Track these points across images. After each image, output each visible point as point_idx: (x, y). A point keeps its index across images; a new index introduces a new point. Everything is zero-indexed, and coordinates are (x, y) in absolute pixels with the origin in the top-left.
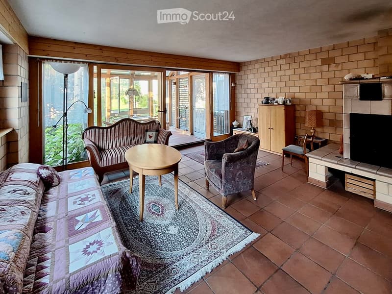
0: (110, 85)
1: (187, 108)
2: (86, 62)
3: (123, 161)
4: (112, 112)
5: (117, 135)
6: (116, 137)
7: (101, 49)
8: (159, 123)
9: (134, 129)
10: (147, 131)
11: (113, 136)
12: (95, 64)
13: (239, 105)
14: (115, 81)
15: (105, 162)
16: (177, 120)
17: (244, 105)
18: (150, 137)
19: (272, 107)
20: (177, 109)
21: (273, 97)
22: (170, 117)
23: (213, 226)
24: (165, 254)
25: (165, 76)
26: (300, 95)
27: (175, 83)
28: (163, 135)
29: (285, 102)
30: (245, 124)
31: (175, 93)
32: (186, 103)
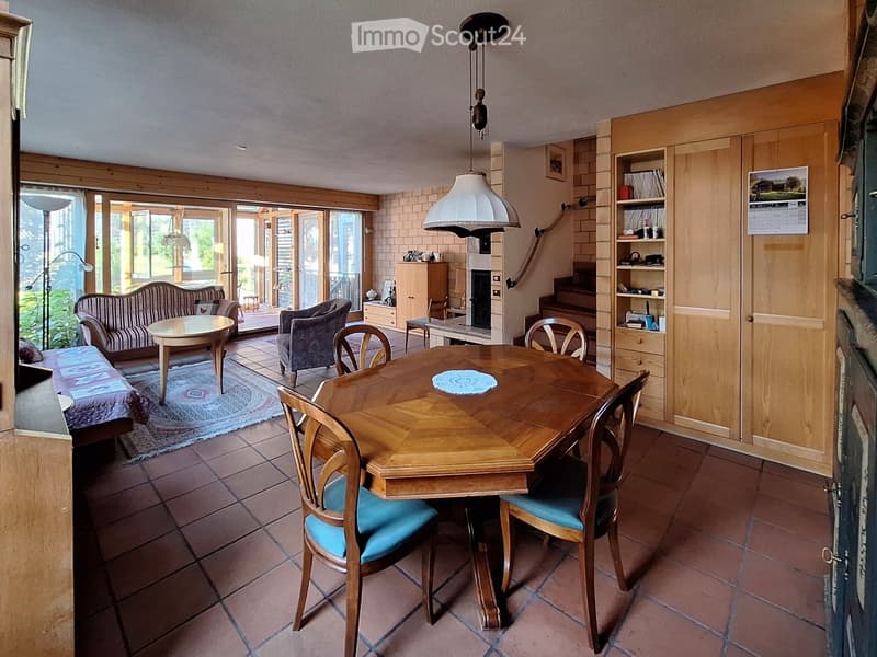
0: (131, 228)
1: (290, 269)
2: (81, 189)
3: (150, 345)
4: (135, 276)
5: (141, 308)
6: (137, 312)
7: (109, 170)
8: (222, 291)
10: (197, 302)
11: (134, 310)
12: (98, 192)
13: (378, 264)
14: (142, 217)
15: (117, 346)
16: (274, 290)
17: (386, 264)
18: (203, 312)
19: (411, 266)
20: (273, 272)
21: (420, 251)
22: (262, 286)
23: (268, 401)
24: (194, 423)
25: (235, 213)
26: (455, 249)
27: (269, 225)
28: (224, 307)
29: (433, 257)
30: (386, 295)
31: (269, 244)
32: (287, 261)
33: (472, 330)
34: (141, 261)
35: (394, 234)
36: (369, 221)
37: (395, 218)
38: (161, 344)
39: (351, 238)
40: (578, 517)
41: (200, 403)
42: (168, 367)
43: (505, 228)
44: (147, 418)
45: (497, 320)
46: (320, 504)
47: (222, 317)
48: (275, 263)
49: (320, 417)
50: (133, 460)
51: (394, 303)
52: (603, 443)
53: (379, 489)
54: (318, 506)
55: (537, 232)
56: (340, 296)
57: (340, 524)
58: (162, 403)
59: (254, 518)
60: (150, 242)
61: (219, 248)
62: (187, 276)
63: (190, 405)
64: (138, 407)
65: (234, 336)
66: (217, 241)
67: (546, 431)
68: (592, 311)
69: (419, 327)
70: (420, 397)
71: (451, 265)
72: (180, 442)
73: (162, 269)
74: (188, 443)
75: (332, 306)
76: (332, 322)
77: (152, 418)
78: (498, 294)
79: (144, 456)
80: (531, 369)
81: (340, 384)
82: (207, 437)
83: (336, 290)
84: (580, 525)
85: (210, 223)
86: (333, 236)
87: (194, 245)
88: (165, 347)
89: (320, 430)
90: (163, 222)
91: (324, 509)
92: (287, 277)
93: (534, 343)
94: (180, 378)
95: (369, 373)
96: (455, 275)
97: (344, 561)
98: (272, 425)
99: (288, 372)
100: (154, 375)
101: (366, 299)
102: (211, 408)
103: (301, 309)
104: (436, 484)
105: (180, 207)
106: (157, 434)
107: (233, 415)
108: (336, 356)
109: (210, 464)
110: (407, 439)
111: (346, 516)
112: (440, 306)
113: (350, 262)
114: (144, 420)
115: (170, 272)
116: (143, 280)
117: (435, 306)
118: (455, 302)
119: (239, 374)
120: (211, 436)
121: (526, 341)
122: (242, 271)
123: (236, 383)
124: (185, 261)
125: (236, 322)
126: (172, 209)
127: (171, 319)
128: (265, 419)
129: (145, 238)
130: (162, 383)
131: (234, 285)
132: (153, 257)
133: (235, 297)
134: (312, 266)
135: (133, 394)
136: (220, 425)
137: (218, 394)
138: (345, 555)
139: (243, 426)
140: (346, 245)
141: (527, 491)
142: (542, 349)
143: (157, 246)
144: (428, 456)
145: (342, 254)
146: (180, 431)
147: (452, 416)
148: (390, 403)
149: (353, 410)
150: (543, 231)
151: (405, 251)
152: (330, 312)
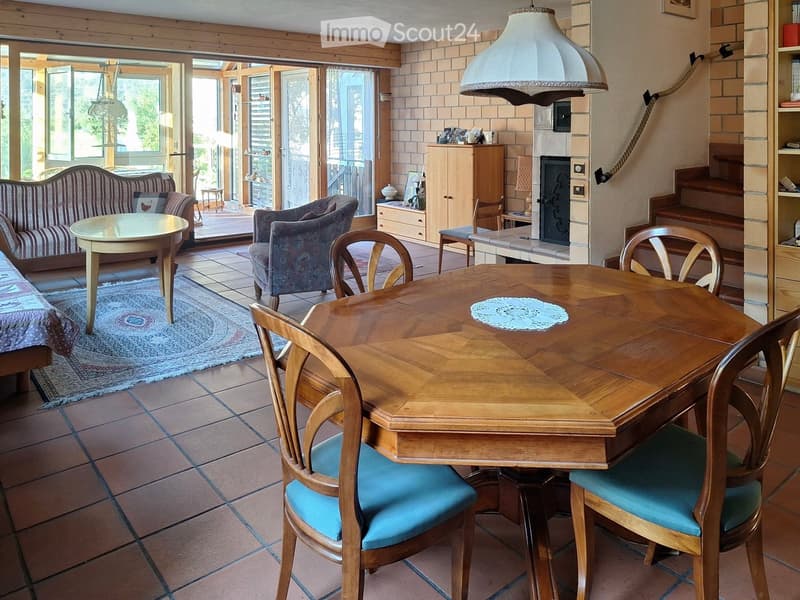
0: (47, 91)
1: (268, 153)
3: (73, 251)
4: (51, 157)
5: (60, 200)
6: (55, 206)
7: (19, 10)
8: (171, 181)
9: (103, 189)
10: (137, 195)
11: (50, 202)
12: (4, 41)
13: (399, 146)
15: (28, 251)
16: (245, 183)
17: (410, 147)
18: (145, 208)
19: (451, 150)
20: (245, 156)
21: (462, 128)
22: (228, 176)
23: (237, 335)
24: (133, 359)
25: (189, 69)
26: (517, 125)
27: (238, 89)
28: (175, 203)
29: (481, 138)
30: (410, 193)
31: (238, 113)
32: (265, 141)
33: (540, 246)
34: (60, 137)
35: (424, 102)
36: (384, 83)
37: (424, 79)
38: (89, 249)
39: (360, 108)
40: (694, 518)
41: (140, 333)
42: (97, 283)
43: (585, 90)
44: (70, 348)
45: (579, 232)
46: (306, 464)
47: (172, 217)
48: (247, 142)
49: (308, 344)
50: (50, 404)
51: (422, 206)
52: (730, 406)
53: (389, 446)
54: (303, 468)
55: (647, 97)
56: (342, 192)
57: (334, 493)
58: (89, 331)
59: (217, 490)
60: (72, 110)
61: (167, 120)
62: (122, 158)
63: (127, 335)
64: (60, 333)
65: (188, 245)
66: (163, 109)
67: (638, 385)
68: (738, 221)
69: (462, 240)
70: (450, 331)
71: (509, 148)
72: (115, 385)
73: (88, 148)
74: (126, 385)
75: (330, 206)
76: (330, 228)
77: (75, 350)
78: (581, 191)
79: (66, 399)
80: (623, 298)
81: (337, 310)
82: (151, 379)
83: (336, 184)
84: (694, 528)
85: (154, 85)
86: (332, 104)
87: (132, 115)
88: (93, 253)
89: (307, 363)
90: (89, 84)
91: (312, 472)
92: (264, 163)
93: (634, 265)
94: (113, 299)
95: (380, 297)
96: (516, 163)
97: (339, 546)
98: (242, 368)
99: (267, 296)
100: (79, 294)
101: (380, 198)
102: (157, 340)
103: (286, 208)
104: (469, 446)
105: (113, 61)
106: (83, 371)
107: (188, 352)
108: (333, 271)
109: (155, 414)
110: (431, 382)
111: (342, 482)
112: (492, 210)
113: (357, 145)
114: (66, 351)
115: (98, 152)
116: (63, 163)
117: (483, 210)
118: (514, 204)
119: (197, 297)
120: (157, 378)
121: (622, 261)
122: (199, 154)
123: (190, 310)
124: (119, 137)
125: (192, 224)
126: (102, 65)
127: (101, 217)
128: (233, 359)
129: (65, 106)
130: (89, 304)
131: (189, 174)
132: (76, 131)
133: (189, 188)
134: (301, 149)
135: (52, 315)
136: (169, 365)
137: (166, 323)
138: (340, 536)
139: (201, 367)
140: (351, 120)
141: (605, 466)
142: (648, 274)
143: (81, 117)
144: (458, 406)
145: (345, 130)
146: (114, 370)
147: (497, 357)
148: (407, 335)
149: (354, 343)
150: (657, 96)
151: (439, 128)
152: (328, 214)
